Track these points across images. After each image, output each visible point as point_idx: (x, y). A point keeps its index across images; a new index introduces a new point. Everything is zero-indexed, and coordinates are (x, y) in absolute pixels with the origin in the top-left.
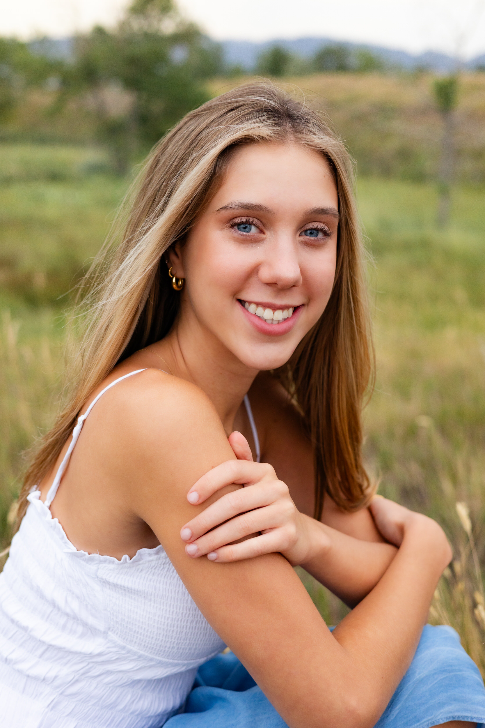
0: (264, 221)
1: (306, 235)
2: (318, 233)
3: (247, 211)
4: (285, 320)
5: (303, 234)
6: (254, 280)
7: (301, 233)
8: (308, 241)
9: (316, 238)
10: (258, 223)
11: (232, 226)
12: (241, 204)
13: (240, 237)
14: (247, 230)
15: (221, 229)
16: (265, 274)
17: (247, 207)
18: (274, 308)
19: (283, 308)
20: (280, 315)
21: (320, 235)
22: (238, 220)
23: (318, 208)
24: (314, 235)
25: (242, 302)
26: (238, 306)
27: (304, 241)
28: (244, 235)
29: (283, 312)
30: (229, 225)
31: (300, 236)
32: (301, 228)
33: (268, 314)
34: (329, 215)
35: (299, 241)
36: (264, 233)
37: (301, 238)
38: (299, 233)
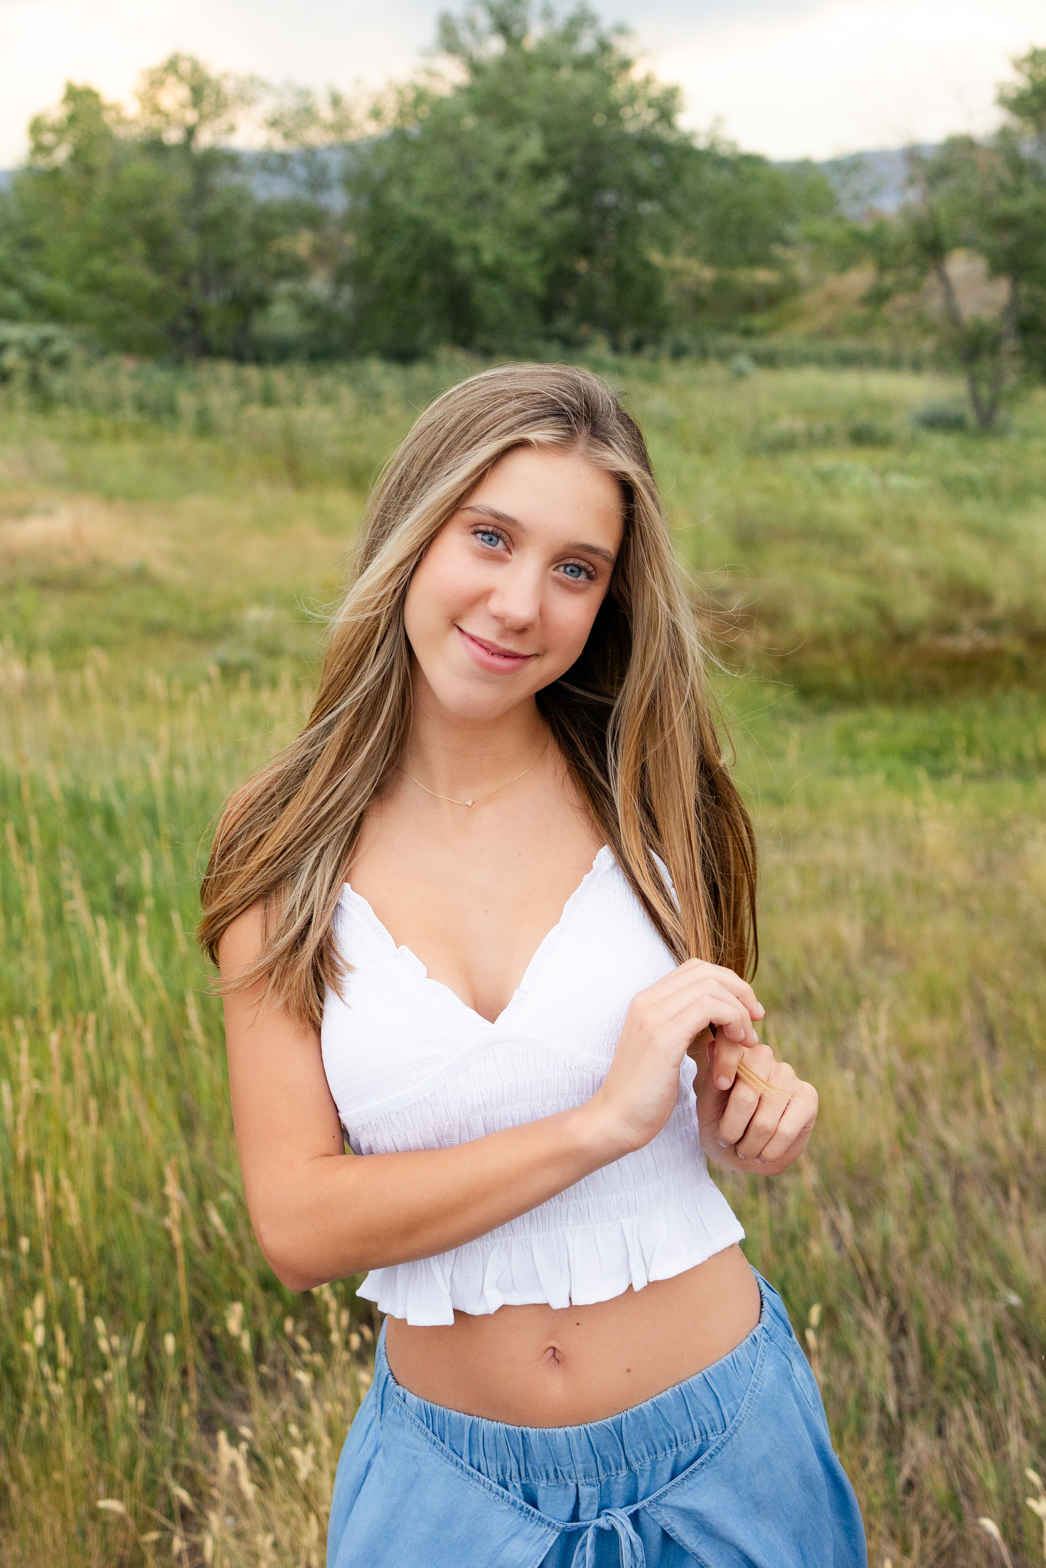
0: (514, 540)
1: (565, 572)
2: (581, 572)
3: (497, 521)
5: (562, 569)
6: (480, 608)
7: (557, 567)
8: (564, 579)
9: (574, 579)
10: (507, 538)
11: (475, 533)
12: (492, 510)
13: (480, 547)
14: (493, 542)
15: (463, 534)
16: (495, 605)
17: (498, 516)
21: (583, 576)
22: (482, 528)
23: (586, 544)
24: (576, 573)
27: (558, 578)
28: (485, 547)
30: (472, 530)
31: (555, 569)
32: (558, 561)
34: (598, 556)
35: (551, 575)
36: (511, 553)
37: (555, 574)
38: (555, 566)
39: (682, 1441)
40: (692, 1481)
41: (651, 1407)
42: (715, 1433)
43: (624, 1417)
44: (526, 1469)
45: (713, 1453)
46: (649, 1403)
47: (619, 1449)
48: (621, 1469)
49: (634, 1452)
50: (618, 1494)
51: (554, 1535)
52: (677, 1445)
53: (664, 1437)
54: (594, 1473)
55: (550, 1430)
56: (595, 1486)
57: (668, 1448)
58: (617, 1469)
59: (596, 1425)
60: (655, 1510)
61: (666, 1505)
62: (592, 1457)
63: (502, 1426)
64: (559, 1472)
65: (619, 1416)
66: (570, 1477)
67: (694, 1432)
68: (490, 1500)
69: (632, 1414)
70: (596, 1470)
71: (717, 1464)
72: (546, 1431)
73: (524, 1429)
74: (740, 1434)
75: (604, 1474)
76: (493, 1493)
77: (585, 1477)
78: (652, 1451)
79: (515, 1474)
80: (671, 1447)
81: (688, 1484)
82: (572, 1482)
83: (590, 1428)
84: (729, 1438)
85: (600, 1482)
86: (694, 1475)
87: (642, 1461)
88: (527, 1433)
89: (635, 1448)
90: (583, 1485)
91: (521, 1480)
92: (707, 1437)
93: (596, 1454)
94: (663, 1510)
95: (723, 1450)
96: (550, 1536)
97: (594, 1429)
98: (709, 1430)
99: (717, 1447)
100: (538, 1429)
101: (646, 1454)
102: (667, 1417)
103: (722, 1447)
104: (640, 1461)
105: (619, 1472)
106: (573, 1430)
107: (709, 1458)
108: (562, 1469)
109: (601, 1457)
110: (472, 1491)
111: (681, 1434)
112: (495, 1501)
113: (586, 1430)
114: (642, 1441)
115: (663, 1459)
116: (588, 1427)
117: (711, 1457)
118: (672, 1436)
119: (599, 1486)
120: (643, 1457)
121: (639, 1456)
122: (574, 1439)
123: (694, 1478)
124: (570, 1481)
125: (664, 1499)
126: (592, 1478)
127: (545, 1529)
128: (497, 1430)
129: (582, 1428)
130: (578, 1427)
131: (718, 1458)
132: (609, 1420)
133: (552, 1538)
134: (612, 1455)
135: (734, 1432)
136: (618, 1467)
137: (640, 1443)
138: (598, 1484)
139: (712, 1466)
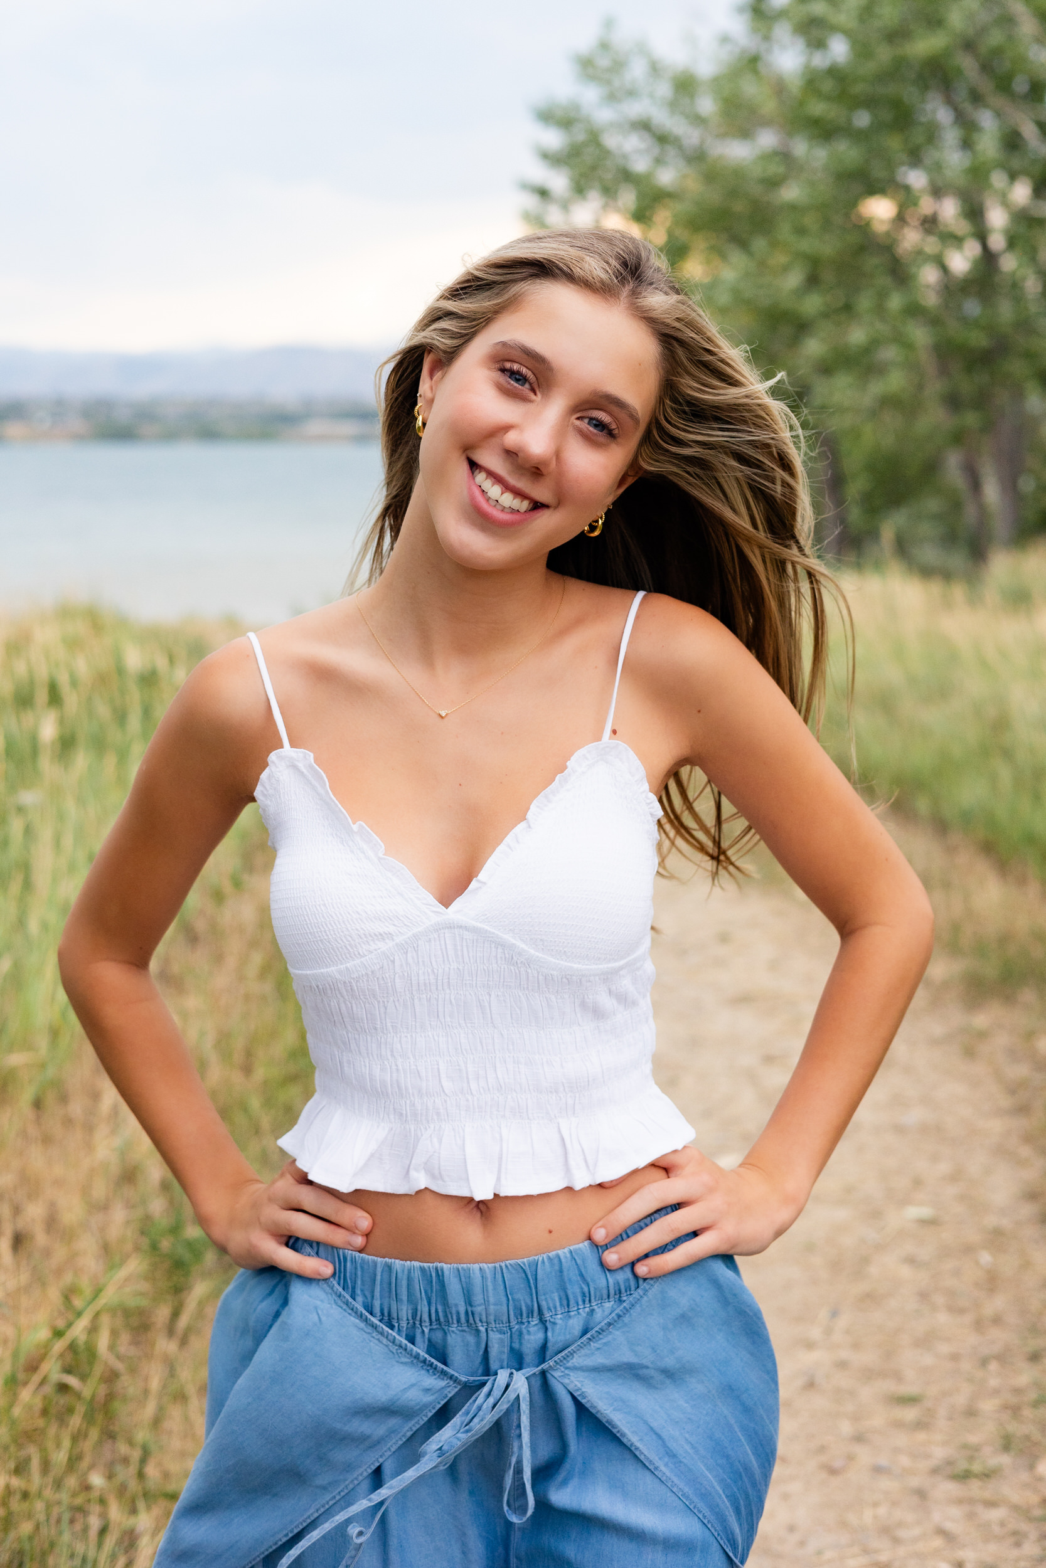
0: (541, 380)
1: (589, 424)
2: (605, 428)
4: (513, 511)
6: (494, 441)
7: (581, 417)
9: (596, 433)
10: (535, 381)
11: (503, 370)
12: (525, 347)
13: (505, 384)
14: (518, 382)
15: (489, 369)
16: (511, 439)
18: (507, 487)
19: (518, 493)
20: (507, 500)
21: (605, 434)
22: (512, 365)
23: (614, 397)
24: (596, 429)
25: (473, 466)
26: (465, 466)
27: (579, 428)
28: (511, 385)
29: (513, 499)
30: (497, 366)
31: (578, 419)
32: (583, 411)
33: (494, 491)
34: (626, 413)
35: (573, 423)
36: (535, 394)
37: (578, 423)
38: (578, 415)
39: (595, 1297)
40: (599, 1342)
41: (568, 1255)
42: (628, 1293)
43: (541, 1259)
44: (437, 1311)
45: (621, 1313)
46: (566, 1250)
47: (532, 1295)
48: (532, 1317)
49: (546, 1299)
50: (529, 1346)
51: (455, 1387)
52: (590, 1301)
53: (578, 1290)
54: (505, 1319)
55: (465, 1266)
56: (504, 1334)
57: (580, 1303)
58: (528, 1317)
59: (512, 1263)
60: (562, 1374)
61: (575, 1369)
62: (504, 1299)
63: (416, 1264)
64: (470, 1313)
65: (536, 1258)
66: (481, 1321)
67: (609, 1291)
68: (393, 1353)
69: (549, 1258)
70: (507, 1314)
71: (625, 1325)
72: (460, 1266)
73: (439, 1265)
74: (651, 1296)
75: (515, 1320)
76: (396, 1345)
77: (495, 1321)
78: (565, 1303)
79: (426, 1317)
80: (584, 1302)
81: (595, 1345)
82: (483, 1326)
83: (506, 1266)
84: (639, 1300)
85: (510, 1329)
86: (601, 1336)
87: (554, 1313)
88: (442, 1270)
89: (547, 1296)
90: (492, 1330)
91: (431, 1325)
92: (620, 1297)
93: (509, 1295)
94: (571, 1374)
95: (632, 1311)
96: (451, 1388)
97: (509, 1267)
98: (623, 1290)
99: (625, 1308)
100: (452, 1265)
101: (558, 1304)
102: (583, 1270)
103: (630, 1308)
104: (551, 1312)
105: (530, 1319)
106: (488, 1267)
107: (616, 1318)
108: (474, 1309)
109: (514, 1300)
110: (374, 1343)
111: (595, 1289)
112: (397, 1353)
113: (501, 1267)
114: (555, 1291)
115: (575, 1315)
116: (503, 1265)
117: (619, 1319)
118: (586, 1289)
119: (509, 1334)
120: (555, 1308)
121: (551, 1305)
122: (489, 1275)
123: (601, 1339)
124: (480, 1324)
125: (571, 1361)
126: (503, 1323)
127: (447, 1382)
128: (411, 1269)
129: (497, 1265)
130: (494, 1264)
131: (626, 1319)
132: (525, 1260)
133: (452, 1390)
134: (524, 1300)
135: (644, 1294)
136: (530, 1313)
137: (553, 1293)
138: (509, 1331)
139: (620, 1328)
